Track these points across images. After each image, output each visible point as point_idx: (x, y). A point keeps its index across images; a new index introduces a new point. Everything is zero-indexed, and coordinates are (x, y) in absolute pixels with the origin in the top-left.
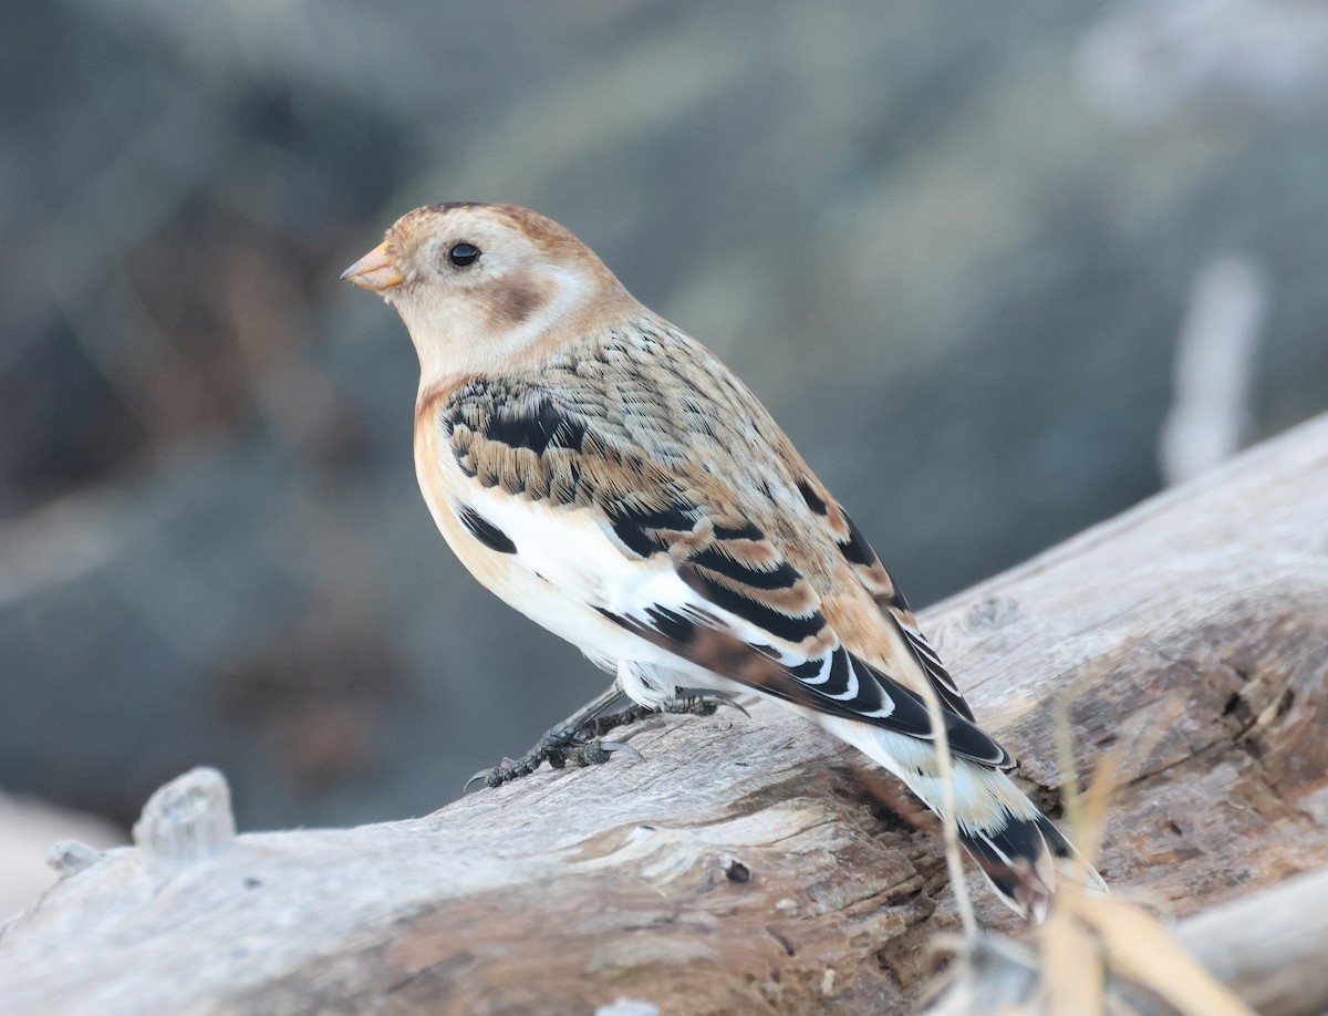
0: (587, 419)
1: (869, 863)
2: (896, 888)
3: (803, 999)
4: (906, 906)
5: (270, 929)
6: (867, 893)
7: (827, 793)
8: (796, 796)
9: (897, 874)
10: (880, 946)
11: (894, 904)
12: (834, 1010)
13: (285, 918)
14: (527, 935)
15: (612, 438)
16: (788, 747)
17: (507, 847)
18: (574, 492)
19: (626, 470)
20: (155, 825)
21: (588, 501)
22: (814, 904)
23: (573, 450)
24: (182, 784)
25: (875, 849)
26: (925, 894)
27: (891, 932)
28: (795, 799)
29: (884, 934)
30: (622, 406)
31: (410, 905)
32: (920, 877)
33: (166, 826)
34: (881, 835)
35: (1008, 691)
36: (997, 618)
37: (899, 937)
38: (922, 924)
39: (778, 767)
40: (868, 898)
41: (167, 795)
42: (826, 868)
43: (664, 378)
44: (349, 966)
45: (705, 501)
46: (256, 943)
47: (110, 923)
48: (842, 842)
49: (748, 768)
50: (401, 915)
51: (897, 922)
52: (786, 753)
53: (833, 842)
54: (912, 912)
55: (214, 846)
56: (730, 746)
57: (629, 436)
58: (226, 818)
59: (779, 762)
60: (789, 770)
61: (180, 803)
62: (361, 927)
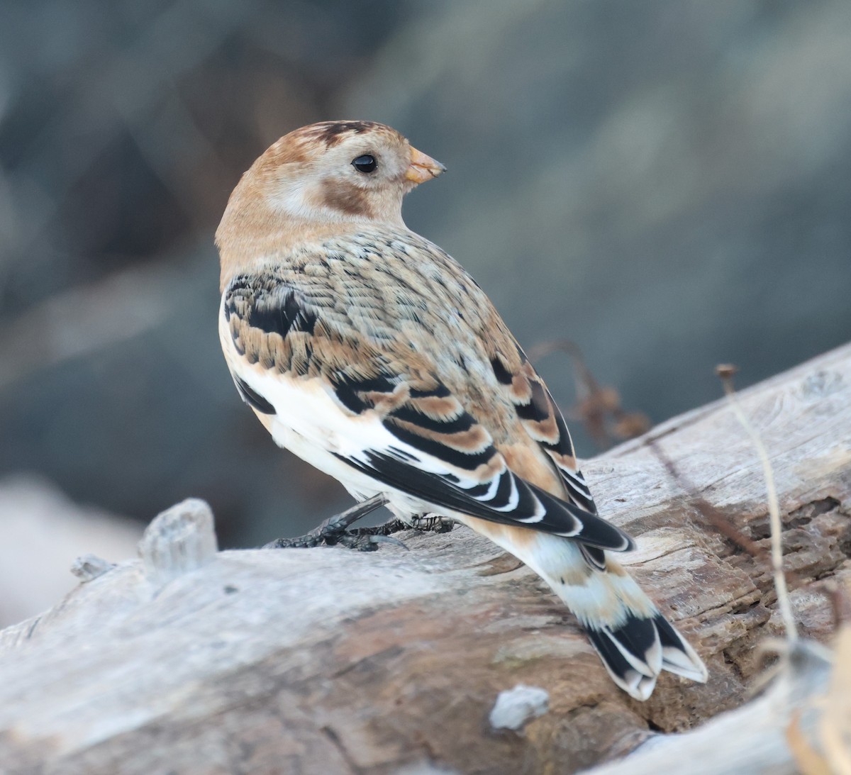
0: (319, 309)
1: (719, 580)
2: (740, 600)
3: (663, 686)
4: (747, 614)
5: (243, 626)
6: (717, 604)
7: (686, 524)
8: (662, 526)
9: (740, 589)
10: (726, 646)
11: (737, 613)
12: (689, 695)
13: (255, 618)
14: (447, 634)
15: (338, 325)
16: (658, 488)
17: (432, 564)
18: (308, 366)
19: (347, 349)
20: (155, 542)
21: (317, 372)
22: (674, 611)
23: (307, 333)
24: (176, 511)
25: (725, 568)
26: (762, 605)
27: (735, 634)
28: (662, 529)
29: (729, 637)
30: (347, 299)
31: (354, 609)
32: (759, 591)
33: (163, 543)
34: (729, 558)
35: (832, 445)
36: (826, 387)
37: (741, 638)
38: (760, 628)
39: (649, 503)
40: (717, 607)
41: (164, 519)
42: (684, 584)
43: (380, 278)
44: (305, 656)
45: (405, 370)
46: (231, 637)
47: (117, 619)
48: (699, 563)
49: (624, 504)
50: (347, 616)
51: (740, 626)
52: (657, 492)
53: (691, 563)
54: (751, 619)
55: (201, 561)
56: (612, 486)
57: (350, 323)
58: (211, 539)
59: (650, 499)
60: (657, 505)
61: (174, 526)
62: (315, 625)
